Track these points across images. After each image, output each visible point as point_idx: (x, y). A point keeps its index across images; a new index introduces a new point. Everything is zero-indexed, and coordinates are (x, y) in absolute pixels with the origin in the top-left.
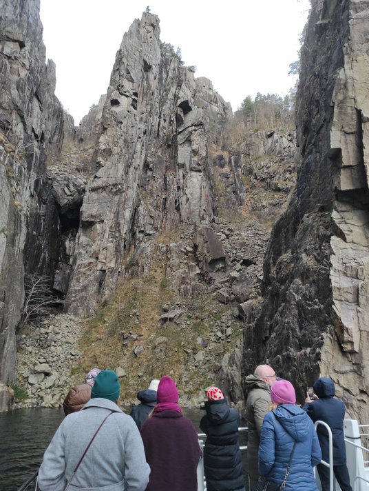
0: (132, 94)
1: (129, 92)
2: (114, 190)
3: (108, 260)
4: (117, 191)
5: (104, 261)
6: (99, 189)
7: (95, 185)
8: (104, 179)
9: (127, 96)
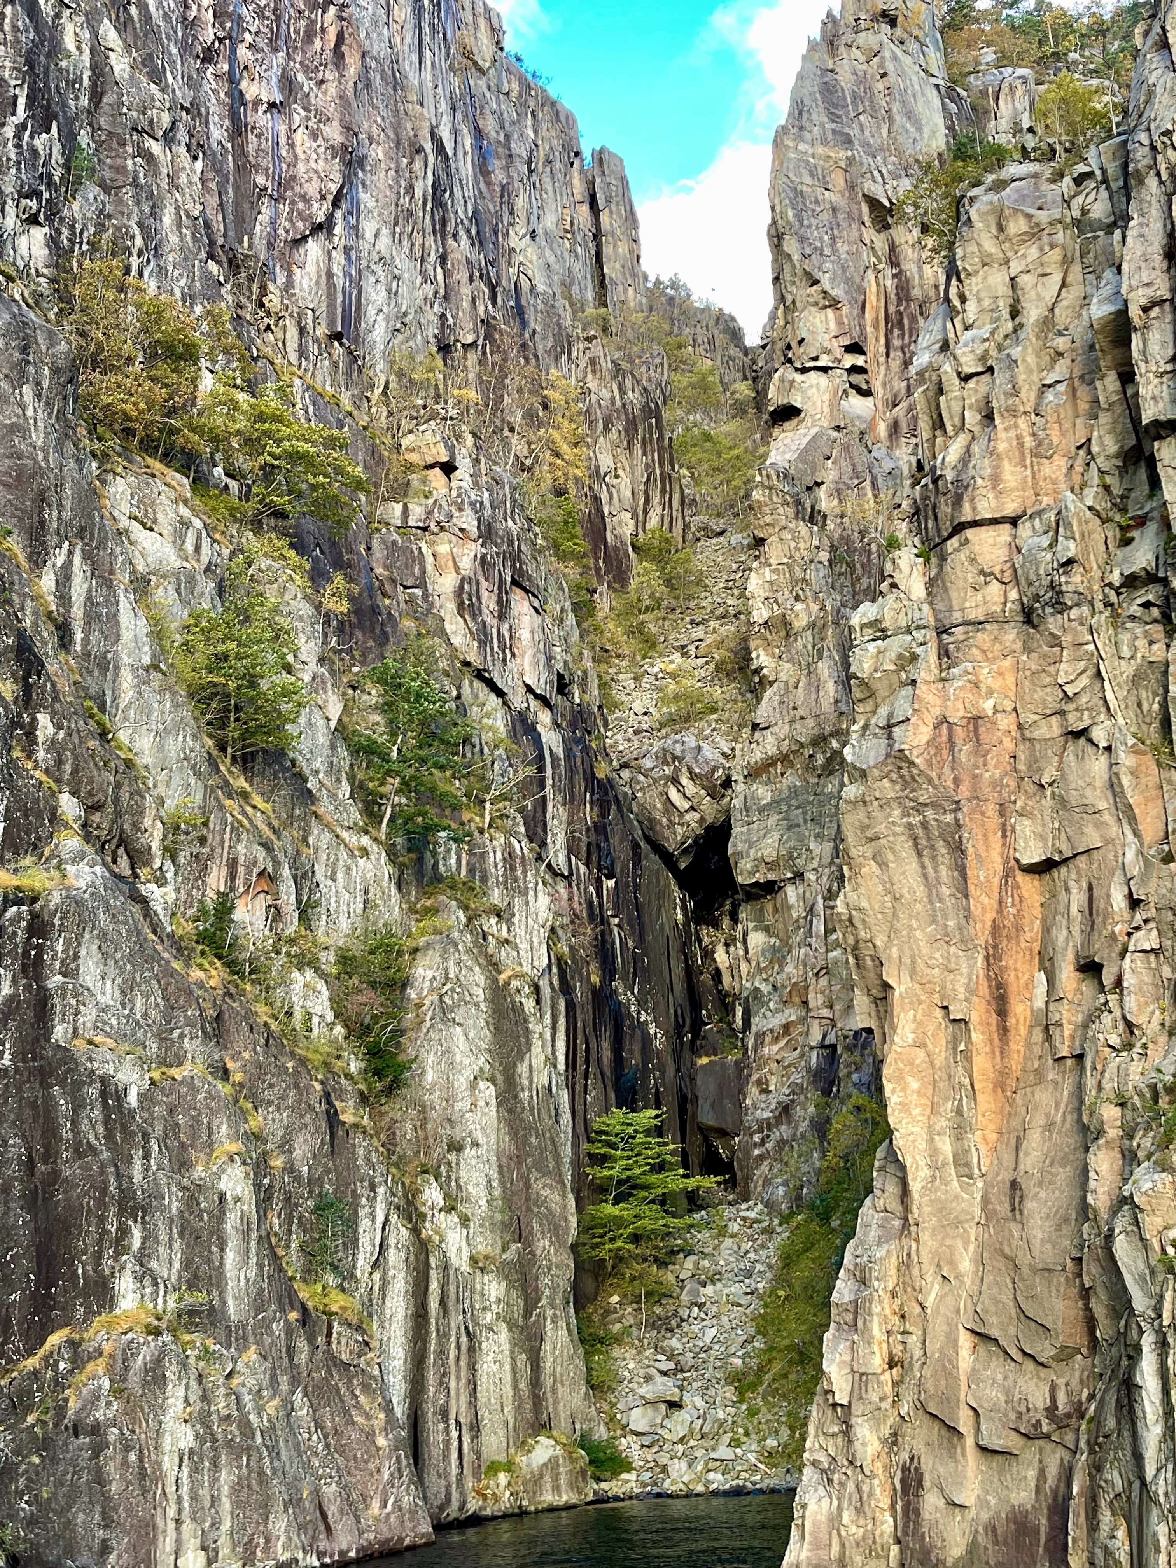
0: (838, 352)
1: (828, 352)
2: (820, 759)
3: (837, 1007)
4: (829, 761)
5: (826, 1012)
6: (773, 764)
7: (758, 755)
8: (783, 729)
9: (825, 369)
